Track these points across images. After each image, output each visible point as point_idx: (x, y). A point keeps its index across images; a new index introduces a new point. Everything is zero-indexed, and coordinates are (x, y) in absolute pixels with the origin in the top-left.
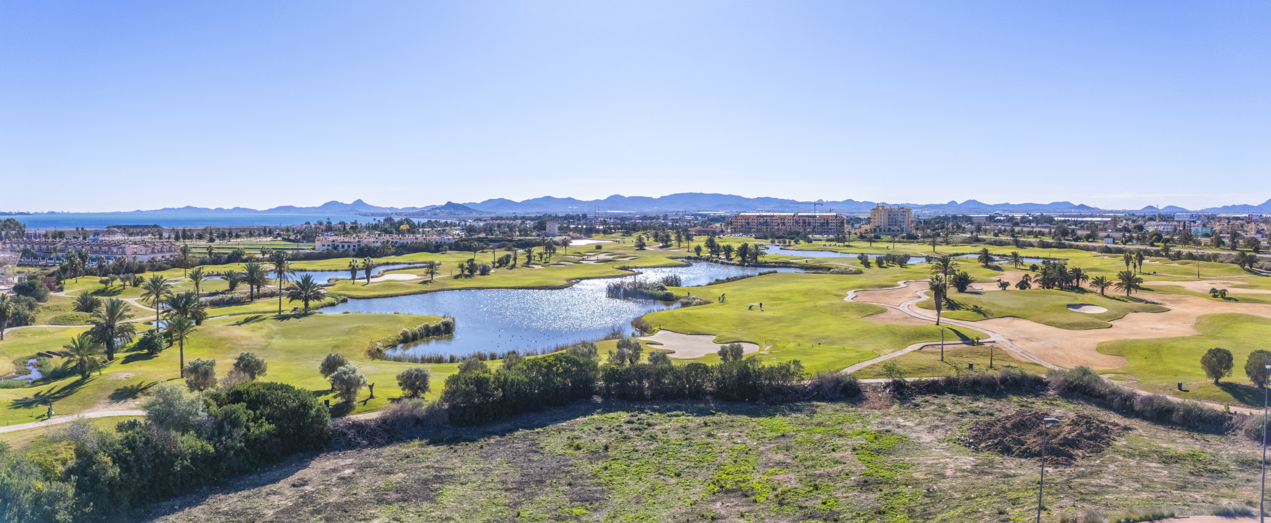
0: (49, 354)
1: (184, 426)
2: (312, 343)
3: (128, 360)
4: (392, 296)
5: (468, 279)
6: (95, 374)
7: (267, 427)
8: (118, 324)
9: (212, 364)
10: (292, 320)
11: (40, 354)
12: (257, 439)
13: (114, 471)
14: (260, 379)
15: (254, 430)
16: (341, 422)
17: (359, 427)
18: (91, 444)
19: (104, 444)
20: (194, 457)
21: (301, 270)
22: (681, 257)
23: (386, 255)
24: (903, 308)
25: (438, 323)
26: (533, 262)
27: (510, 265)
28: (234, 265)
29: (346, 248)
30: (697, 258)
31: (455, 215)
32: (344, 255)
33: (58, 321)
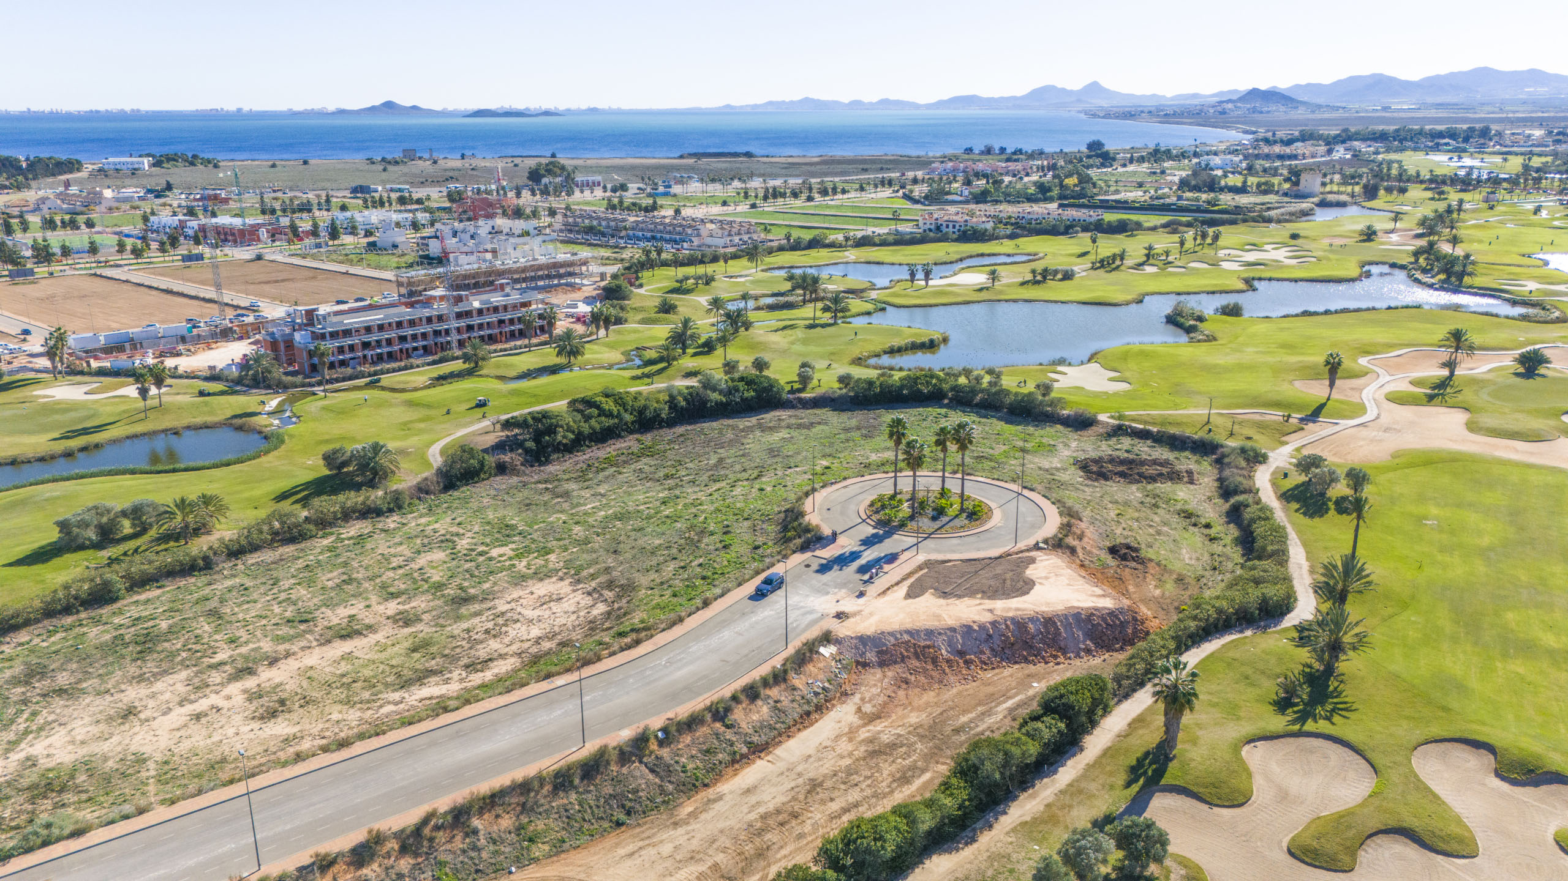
0: (644, 348)
1: (714, 390)
2: (808, 348)
3: (695, 355)
5: (1037, 286)
6: (675, 363)
7: (753, 393)
8: (689, 332)
9: (738, 362)
11: (638, 348)
12: (746, 398)
13: (683, 404)
15: (746, 395)
16: (793, 396)
17: (800, 400)
18: (675, 392)
19: (680, 393)
20: (716, 403)
21: (878, 263)
22: (1383, 263)
23: (997, 238)
24: (1388, 378)
25: (926, 339)
26: (1151, 261)
27: (1114, 266)
28: (813, 253)
29: (951, 229)
30: (1403, 267)
31: (1261, 112)
32: (944, 239)
33: (645, 321)
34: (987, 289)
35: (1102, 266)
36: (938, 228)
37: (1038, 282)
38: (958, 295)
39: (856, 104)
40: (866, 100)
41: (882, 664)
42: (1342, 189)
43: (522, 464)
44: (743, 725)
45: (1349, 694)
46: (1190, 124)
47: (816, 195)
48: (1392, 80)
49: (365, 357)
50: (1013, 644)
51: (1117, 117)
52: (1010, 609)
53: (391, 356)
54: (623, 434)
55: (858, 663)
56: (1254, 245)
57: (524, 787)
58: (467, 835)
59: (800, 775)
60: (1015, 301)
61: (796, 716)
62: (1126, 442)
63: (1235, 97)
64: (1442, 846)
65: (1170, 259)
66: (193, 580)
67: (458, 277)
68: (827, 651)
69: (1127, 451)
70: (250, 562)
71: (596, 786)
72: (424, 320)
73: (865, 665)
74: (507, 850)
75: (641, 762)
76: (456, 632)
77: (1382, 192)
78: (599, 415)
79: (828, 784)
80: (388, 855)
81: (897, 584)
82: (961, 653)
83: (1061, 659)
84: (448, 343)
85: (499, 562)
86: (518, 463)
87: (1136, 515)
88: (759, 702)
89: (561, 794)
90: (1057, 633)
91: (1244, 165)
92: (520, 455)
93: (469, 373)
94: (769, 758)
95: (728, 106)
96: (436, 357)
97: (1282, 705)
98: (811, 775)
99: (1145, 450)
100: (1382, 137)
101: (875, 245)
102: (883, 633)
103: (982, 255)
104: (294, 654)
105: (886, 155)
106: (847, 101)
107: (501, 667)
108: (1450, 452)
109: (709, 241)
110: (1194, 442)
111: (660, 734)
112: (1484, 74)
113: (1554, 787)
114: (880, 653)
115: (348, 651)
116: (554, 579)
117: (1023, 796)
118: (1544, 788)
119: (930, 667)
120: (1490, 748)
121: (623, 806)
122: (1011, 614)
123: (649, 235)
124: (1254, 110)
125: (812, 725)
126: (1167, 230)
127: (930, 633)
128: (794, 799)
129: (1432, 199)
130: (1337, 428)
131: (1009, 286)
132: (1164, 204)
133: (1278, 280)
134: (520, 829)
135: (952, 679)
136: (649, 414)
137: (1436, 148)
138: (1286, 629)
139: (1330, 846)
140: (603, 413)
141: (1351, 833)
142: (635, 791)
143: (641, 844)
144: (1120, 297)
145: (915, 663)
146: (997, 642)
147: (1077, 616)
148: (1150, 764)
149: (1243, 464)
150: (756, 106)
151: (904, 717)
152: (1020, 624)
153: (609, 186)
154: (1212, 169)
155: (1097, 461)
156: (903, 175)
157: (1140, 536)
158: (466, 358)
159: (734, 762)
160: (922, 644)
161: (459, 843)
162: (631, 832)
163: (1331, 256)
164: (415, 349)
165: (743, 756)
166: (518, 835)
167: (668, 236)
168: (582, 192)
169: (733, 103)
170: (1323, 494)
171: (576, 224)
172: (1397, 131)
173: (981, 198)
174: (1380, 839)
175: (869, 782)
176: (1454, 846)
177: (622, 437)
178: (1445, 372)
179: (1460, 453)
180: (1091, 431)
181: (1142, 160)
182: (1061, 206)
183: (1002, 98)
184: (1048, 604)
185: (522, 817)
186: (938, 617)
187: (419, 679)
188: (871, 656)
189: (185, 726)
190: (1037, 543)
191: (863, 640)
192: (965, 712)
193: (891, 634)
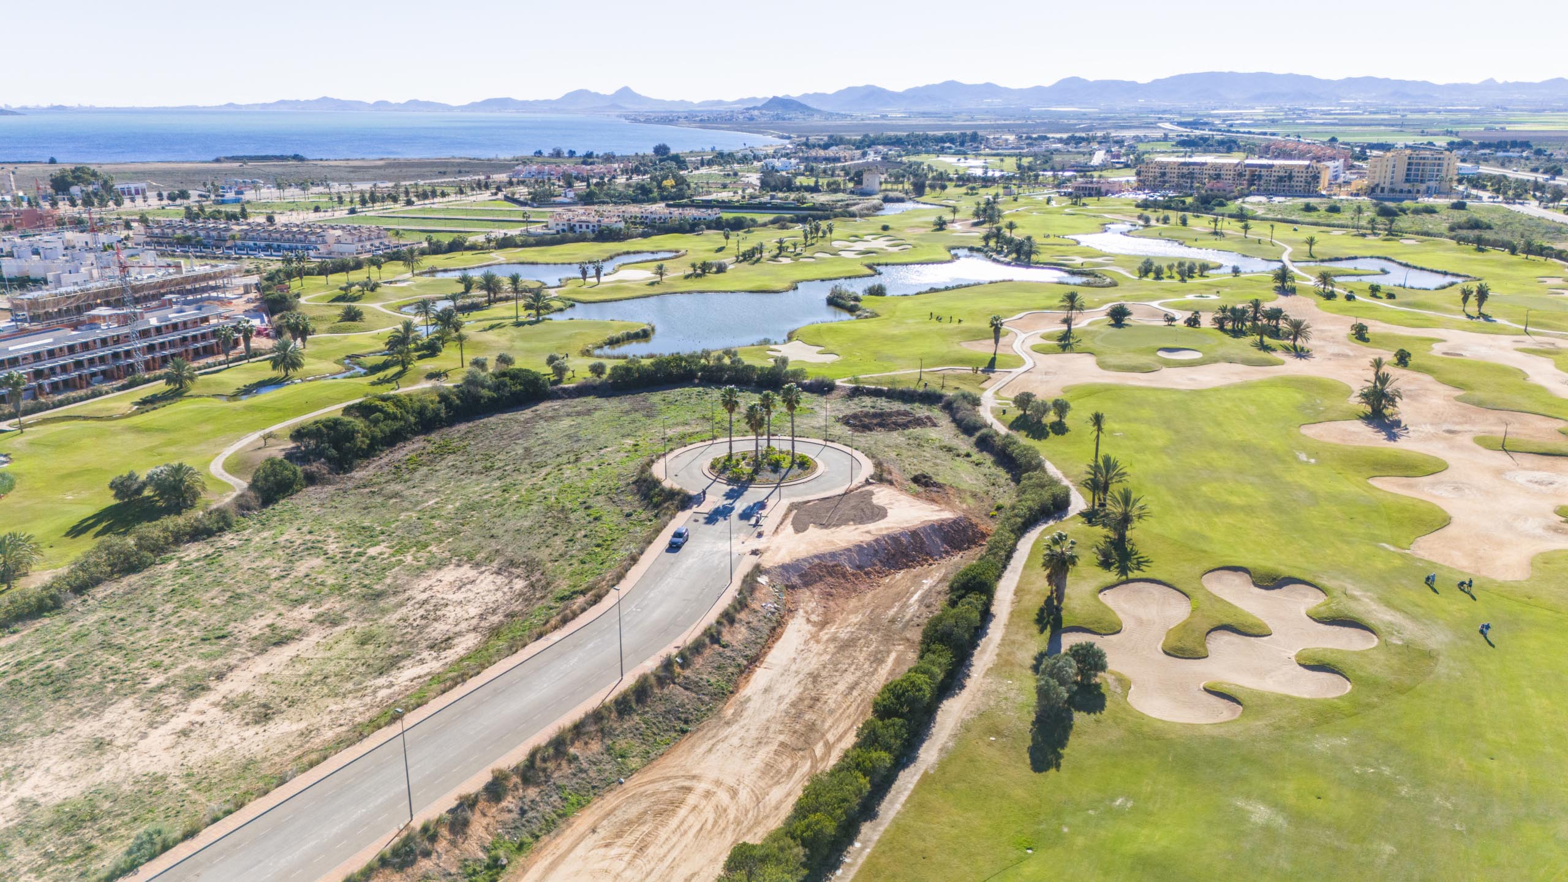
0: (357, 356)
1: (483, 387)
2: (543, 345)
3: (423, 357)
4: (616, 300)
5: (699, 279)
6: (410, 366)
7: (519, 387)
10: (527, 327)
11: (348, 356)
12: (515, 393)
13: (458, 402)
14: (511, 367)
15: (513, 389)
16: (555, 388)
17: (564, 390)
18: (440, 393)
20: (489, 398)
21: (532, 263)
22: (963, 248)
23: (631, 237)
24: (1024, 336)
25: (638, 330)
26: (783, 253)
27: (754, 259)
28: (457, 255)
29: (584, 229)
30: (979, 250)
31: (784, 119)
32: (582, 239)
33: (333, 330)
34: (658, 283)
35: (745, 260)
36: (572, 228)
37: (698, 276)
38: (635, 290)
39: (381, 105)
40: (393, 101)
41: (807, 584)
42: (895, 187)
43: (329, 473)
44: (734, 643)
45: (1143, 551)
46: (728, 129)
47: (414, 199)
48: (882, 91)
49: (40, 386)
50: (894, 555)
51: (658, 122)
52: (881, 529)
53: (68, 385)
54: (409, 435)
55: (787, 587)
56: (856, 236)
57: (597, 716)
58: (570, 762)
59: (797, 672)
60: (689, 292)
61: (767, 631)
62: (868, 401)
63: (759, 105)
64: (1251, 631)
65: (798, 250)
66: (47, 621)
67: (88, 296)
68: (763, 580)
69: (873, 407)
70: (99, 596)
71: (650, 707)
72: (99, 343)
73: (793, 587)
74: (608, 767)
75: (674, 683)
76: (393, 623)
77: (927, 189)
78: (385, 419)
79: (824, 673)
80: (516, 789)
81: (781, 523)
82: (859, 567)
83: (931, 561)
84: (131, 365)
85: (383, 559)
86: (325, 472)
87: (910, 453)
88: (737, 625)
89: (627, 717)
90: (922, 543)
91: (802, 167)
92: (323, 464)
93: (176, 395)
94: (764, 665)
95: (230, 105)
96: (124, 381)
97: (1106, 564)
98: (807, 670)
99: (883, 404)
100: (897, 142)
101: (516, 246)
102: (798, 560)
103: (628, 253)
104: (236, 666)
105: (454, 158)
106: (372, 102)
107: (468, 642)
108: (1102, 385)
109: (336, 248)
110: (921, 395)
111: (678, 660)
112: (951, 87)
113: (1291, 587)
114: (801, 576)
115: (294, 654)
116: (452, 567)
117: (976, 652)
118: (1285, 588)
119: (843, 581)
120: (1244, 570)
121: (679, 719)
122: (885, 532)
123: (263, 244)
124: (777, 117)
125: (780, 637)
126: (777, 225)
127: (833, 555)
128: (805, 689)
129: (967, 194)
130: (1012, 376)
131: (675, 279)
132: (760, 203)
133: (893, 264)
134: (608, 750)
135: (862, 587)
136: (429, 414)
137: (942, 151)
138: (1073, 518)
139: (1189, 643)
140: (388, 416)
141: (1197, 634)
142: (683, 706)
143: (711, 742)
144: (778, 286)
145: (830, 580)
146: (882, 555)
147: (932, 526)
148: (1049, 616)
149: (969, 407)
150: (264, 105)
151: (845, 620)
152: (895, 539)
153: (165, 194)
154: (777, 171)
155: (855, 416)
156: (488, 177)
157: (927, 469)
158: (170, 379)
159: (742, 672)
160: (831, 564)
161: (566, 769)
162: (696, 736)
163: (923, 243)
164: (94, 375)
165: (746, 667)
166: (610, 755)
167: (287, 245)
168: (133, 200)
169: (237, 102)
170: (1039, 422)
171: (164, 235)
172: (908, 136)
173: (587, 199)
174: (1213, 634)
175: (854, 666)
176: (1256, 631)
177: (409, 439)
178: (1065, 328)
179: (1109, 385)
180: (835, 393)
181: (710, 163)
182: (668, 206)
183: (537, 101)
184: (907, 521)
185: (605, 741)
186: (831, 542)
187: (392, 665)
188: (795, 580)
189: (177, 743)
190: (867, 480)
191: (785, 568)
192: (889, 608)
193: (805, 560)
